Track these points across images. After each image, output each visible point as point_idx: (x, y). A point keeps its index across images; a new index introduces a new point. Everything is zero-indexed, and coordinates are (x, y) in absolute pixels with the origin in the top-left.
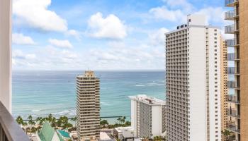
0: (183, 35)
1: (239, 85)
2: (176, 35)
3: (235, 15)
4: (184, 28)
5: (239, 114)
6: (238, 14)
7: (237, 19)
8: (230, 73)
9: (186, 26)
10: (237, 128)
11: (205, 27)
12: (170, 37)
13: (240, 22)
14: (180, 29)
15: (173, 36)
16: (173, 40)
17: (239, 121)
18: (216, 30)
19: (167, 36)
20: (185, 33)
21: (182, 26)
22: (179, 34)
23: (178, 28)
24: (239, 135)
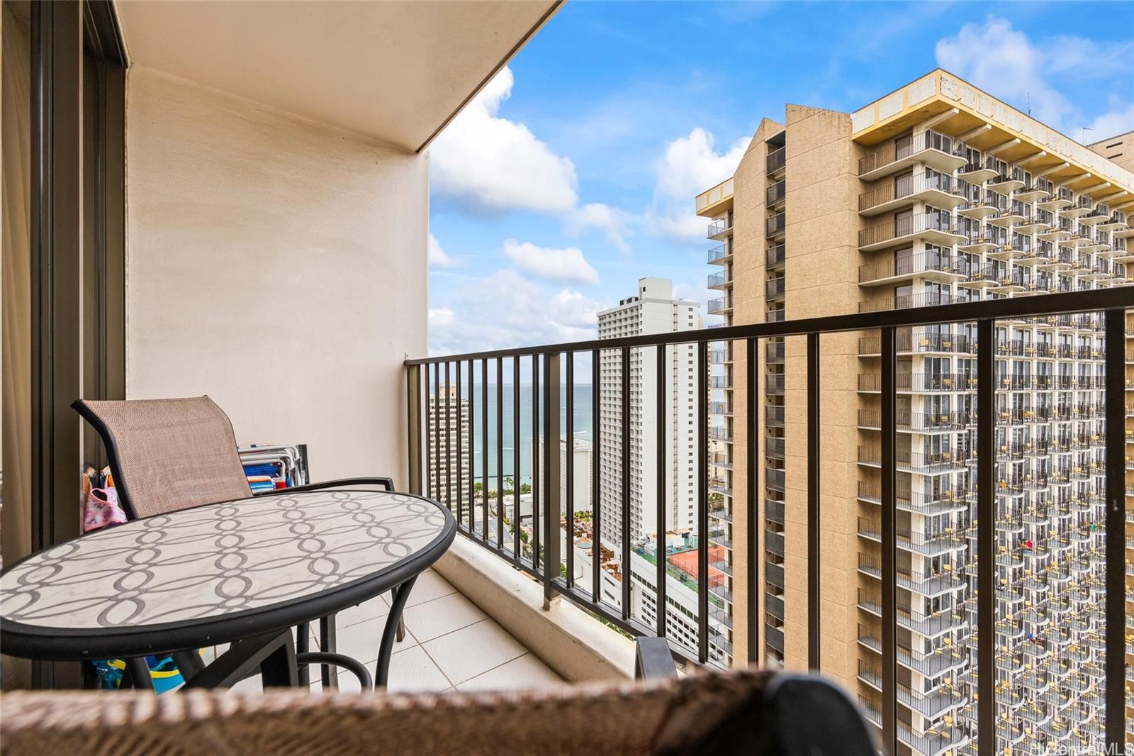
0: (632, 318)
1: (730, 409)
2: (618, 317)
3: (727, 282)
4: (634, 303)
5: (730, 460)
6: (730, 278)
7: (730, 289)
8: (717, 386)
9: (637, 299)
10: (726, 488)
11: (671, 302)
12: (607, 320)
13: (734, 292)
14: (626, 306)
15: (613, 318)
16: (613, 325)
17: (730, 473)
18: (691, 309)
19: (601, 318)
20: (635, 313)
21: (630, 301)
22: (623, 316)
23: (622, 303)
24: (730, 499)
